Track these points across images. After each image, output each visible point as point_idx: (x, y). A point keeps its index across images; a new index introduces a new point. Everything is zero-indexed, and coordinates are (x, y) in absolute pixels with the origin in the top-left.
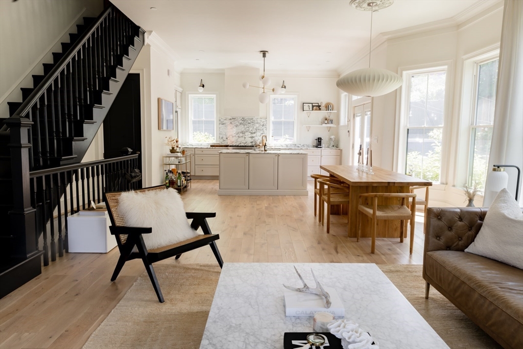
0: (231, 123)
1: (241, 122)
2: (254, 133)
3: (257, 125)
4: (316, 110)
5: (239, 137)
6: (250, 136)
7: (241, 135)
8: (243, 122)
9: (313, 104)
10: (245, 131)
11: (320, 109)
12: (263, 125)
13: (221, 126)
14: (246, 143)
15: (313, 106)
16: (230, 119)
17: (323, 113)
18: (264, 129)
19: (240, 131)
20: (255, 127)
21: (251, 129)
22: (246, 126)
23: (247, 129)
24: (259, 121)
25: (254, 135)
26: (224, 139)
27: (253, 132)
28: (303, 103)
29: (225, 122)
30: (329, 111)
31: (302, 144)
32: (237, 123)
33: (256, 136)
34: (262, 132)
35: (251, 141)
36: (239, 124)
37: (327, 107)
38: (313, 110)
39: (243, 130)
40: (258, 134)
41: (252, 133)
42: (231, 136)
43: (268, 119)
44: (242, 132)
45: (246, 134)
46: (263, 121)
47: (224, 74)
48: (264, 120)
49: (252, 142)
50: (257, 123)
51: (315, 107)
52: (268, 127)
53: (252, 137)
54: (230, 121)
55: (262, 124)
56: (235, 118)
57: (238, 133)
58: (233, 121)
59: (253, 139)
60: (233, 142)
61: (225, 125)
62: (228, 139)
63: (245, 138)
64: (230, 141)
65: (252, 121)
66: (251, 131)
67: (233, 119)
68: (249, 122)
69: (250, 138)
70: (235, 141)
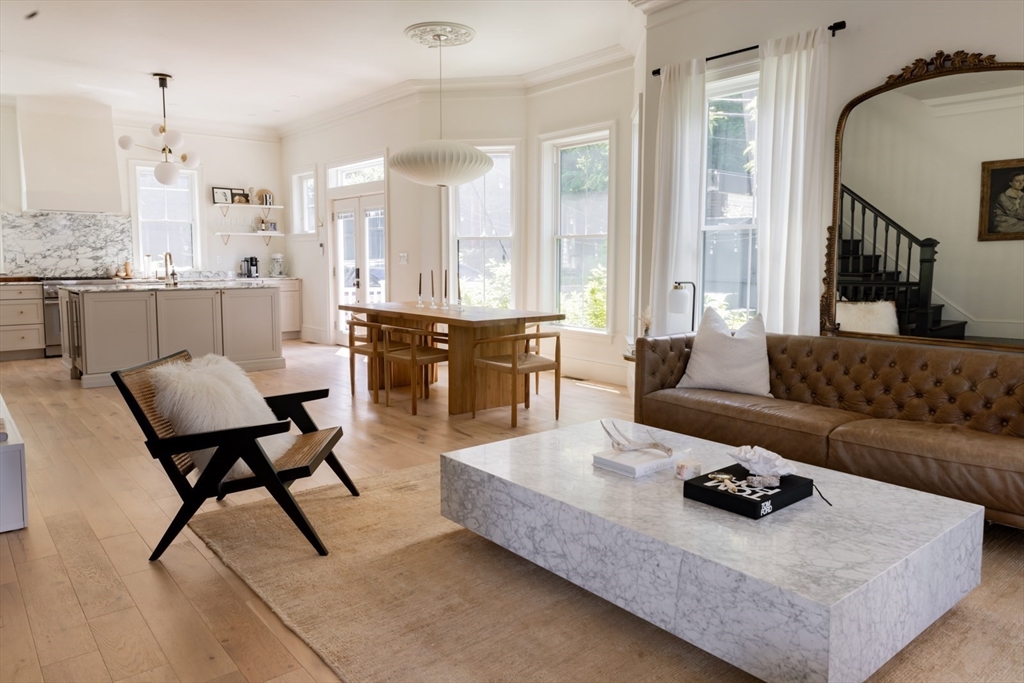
0: (37, 225)
2: (101, 248)
3: (108, 231)
4: (240, 202)
5: (60, 257)
6: (91, 254)
7: (67, 252)
9: (234, 191)
10: (76, 243)
11: (248, 201)
12: (122, 232)
13: (8, 231)
14: (81, 270)
15: (233, 195)
16: (35, 216)
17: (254, 210)
18: (126, 240)
19: (63, 243)
20: (102, 236)
21: (91, 239)
22: (77, 234)
23: (83, 239)
24: (111, 222)
25: (100, 253)
26: (20, 260)
27: (99, 246)
28: (213, 188)
29: (19, 221)
30: (268, 206)
31: (214, 272)
32: (54, 226)
33: (106, 255)
34: (120, 246)
35: (94, 267)
36: (58, 228)
37: (263, 199)
38: (233, 202)
39: (70, 241)
40: (112, 250)
41: (94, 249)
42: (40, 257)
43: (133, 219)
44: (70, 247)
45: (81, 250)
46: (122, 221)
47: (13, 109)
48: (125, 221)
49: (96, 269)
50: (108, 226)
51: (237, 198)
52: (134, 236)
53: (96, 258)
54: (35, 220)
55: (120, 229)
56: (48, 214)
57: (58, 248)
58: (41, 221)
59: (100, 261)
60: (45, 270)
61: (19, 229)
62: (31, 262)
63: (77, 260)
64: (36, 267)
65: (93, 221)
66: (93, 245)
67: (42, 215)
68: (87, 223)
69: (91, 260)
70: (53, 268)
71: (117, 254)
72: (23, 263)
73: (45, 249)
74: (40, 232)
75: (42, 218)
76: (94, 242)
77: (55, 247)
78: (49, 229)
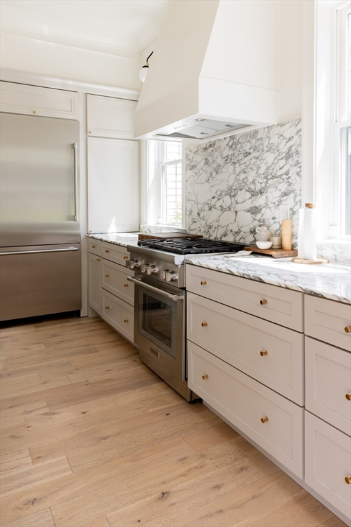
1: (227, 152)
3: (270, 158)
5: (222, 208)
6: (248, 205)
7: (227, 201)
8: (231, 152)
10: (236, 185)
12: (288, 156)
13: (190, 173)
18: (293, 172)
19: (224, 187)
20: (263, 169)
21: (252, 176)
22: (238, 168)
23: (243, 176)
24: (275, 140)
25: (260, 201)
26: (194, 215)
27: (258, 187)
33: (267, 205)
34: (283, 187)
36: (220, 161)
39: (231, 183)
40: (273, 195)
41: (254, 194)
42: (206, 208)
43: (304, 125)
44: (231, 193)
45: (240, 196)
46: (288, 134)
48: (293, 131)
50: (270, 148)
52: (304, 159)
53: (254, 211)
55: (284, 149)
56: (214, 144)
57: (221, 195)
58: (209, 156)
59: (258, 217)
60: (210, 227)
61: (195, 170)
62: (202, 215)
63: (236, 212)
64: (204, 222)
65: (253, 142)
66: (252, 187)
67: (210, 146)
68: (247, 147)
69: (249, 213)
70: (215, 224)
71: (280, 202)
72: (196, 216)
73: (210, 197)
74: (209, 169)
75: (210, 149)
76: (253, 182)
77: (219, 193)
78: (214, 165)
